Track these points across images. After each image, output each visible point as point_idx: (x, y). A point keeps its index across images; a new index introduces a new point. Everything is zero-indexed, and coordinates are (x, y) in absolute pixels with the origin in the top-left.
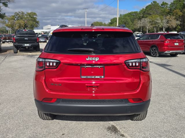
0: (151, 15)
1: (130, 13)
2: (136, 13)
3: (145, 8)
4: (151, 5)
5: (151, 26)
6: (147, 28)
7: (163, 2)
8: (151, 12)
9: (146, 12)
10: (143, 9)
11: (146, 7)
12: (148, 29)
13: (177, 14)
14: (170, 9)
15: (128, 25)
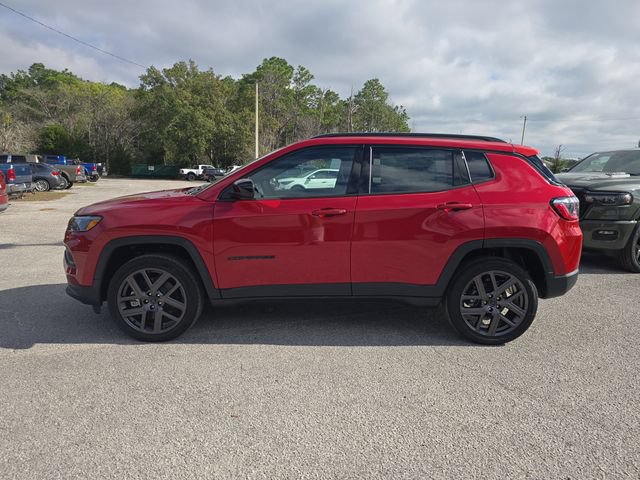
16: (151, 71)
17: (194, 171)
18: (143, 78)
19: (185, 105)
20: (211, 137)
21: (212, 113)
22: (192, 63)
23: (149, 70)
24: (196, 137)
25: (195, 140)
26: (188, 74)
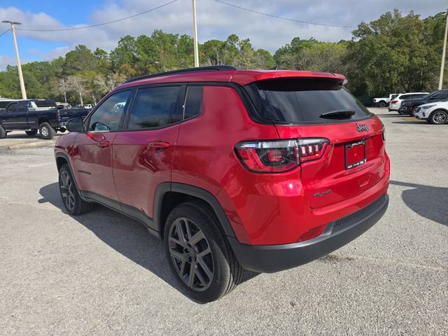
0: (79, 70)
1: (32, 64)
2: (45, 64)
3: (64, 57)
4: (76, 52)
5: (87, 91)
6: (80, 94)
7: (98, 49)
8: (79, 65)
9: (69, 64)
10: (61, 58)
11: (67, 55)
12: (83, 97)
13: (127, 71)
14: (113, 62)
15: (32, 88)
16: (362, 25)
17: (385, 99)
18: (355, 33)
19: (383, 47)
20: (403, 70)
21: (407, 50)
22: (396, 11)
23: (359, 26)
24: (389, 72)
25: (388, 75)
26: (392, 21)
